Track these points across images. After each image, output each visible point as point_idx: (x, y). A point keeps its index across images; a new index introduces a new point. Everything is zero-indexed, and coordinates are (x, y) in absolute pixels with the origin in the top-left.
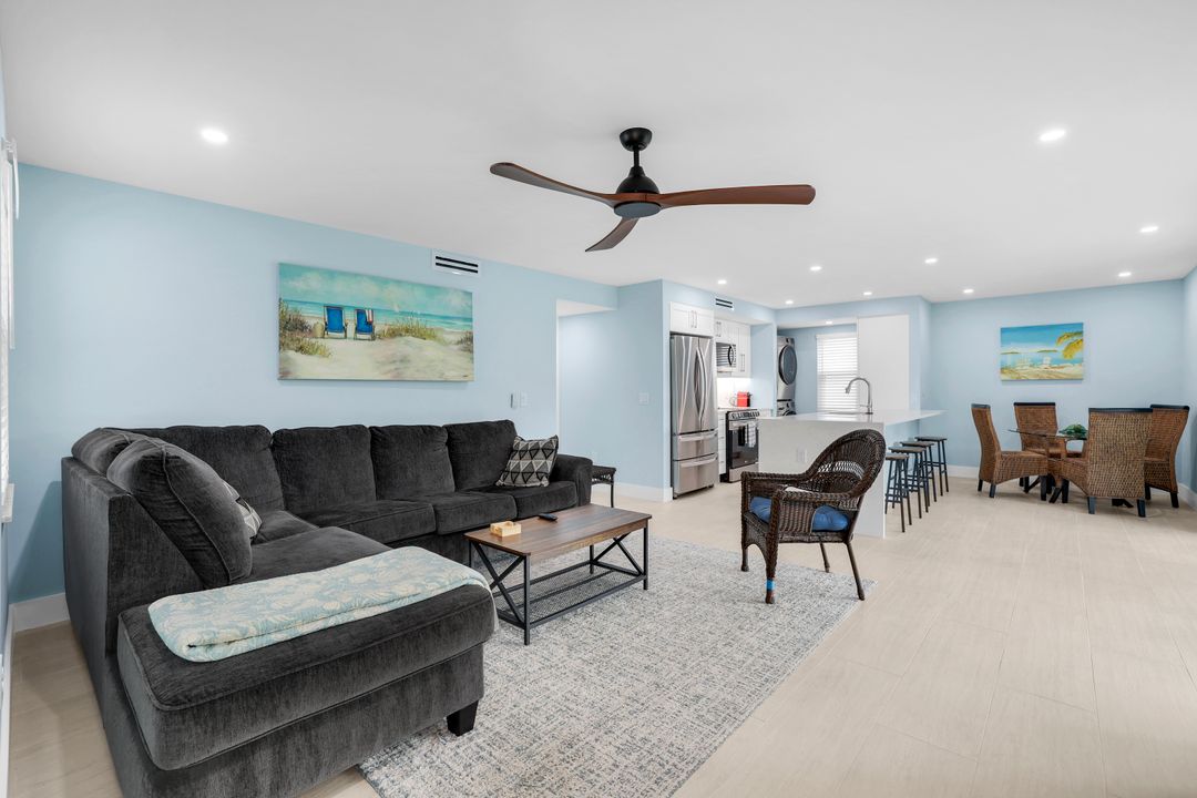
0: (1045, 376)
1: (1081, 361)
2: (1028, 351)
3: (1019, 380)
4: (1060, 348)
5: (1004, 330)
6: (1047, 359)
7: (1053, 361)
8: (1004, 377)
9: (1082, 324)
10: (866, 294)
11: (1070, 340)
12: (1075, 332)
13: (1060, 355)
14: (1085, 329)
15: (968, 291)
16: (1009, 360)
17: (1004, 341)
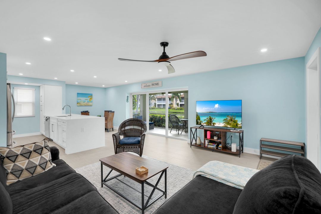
0: (86, 105)
1: (92, 102)
2: (83, 99)
3: (81, 106)
4: (89, 99)
5: (78, 94)
6: (86, 101)
7: (88, 102)
8: (78, 105)
9: (92, 94)
10: (55, 78)
11: (90, 97)
12: (91, 95)
13: (88, 100)
14: (93, 95)
15: (77, 83)
16: (79, 101)
17: (78, 96)
